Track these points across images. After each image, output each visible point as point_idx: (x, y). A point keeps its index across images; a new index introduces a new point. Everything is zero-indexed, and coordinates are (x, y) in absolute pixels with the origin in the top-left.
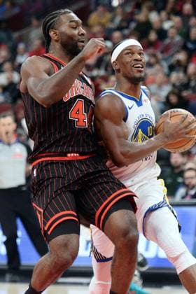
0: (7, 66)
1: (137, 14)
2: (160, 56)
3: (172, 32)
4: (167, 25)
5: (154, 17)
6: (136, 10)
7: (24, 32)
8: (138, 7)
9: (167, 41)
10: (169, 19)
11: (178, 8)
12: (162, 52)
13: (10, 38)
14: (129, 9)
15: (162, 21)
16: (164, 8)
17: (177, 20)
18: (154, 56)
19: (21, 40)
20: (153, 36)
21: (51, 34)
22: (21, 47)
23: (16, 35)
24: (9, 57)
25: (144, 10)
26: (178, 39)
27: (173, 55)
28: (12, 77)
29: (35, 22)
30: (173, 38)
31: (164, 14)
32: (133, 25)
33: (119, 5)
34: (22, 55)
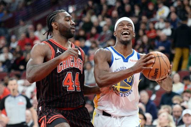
0: (5, 49)
1: (84, 17)
2: (98, 42)
3: (105, 28)
4: (102, 24)
5: (94, 19)
6: (83, 15)
7: (15, 28)
8: (85, 12)
9: (103, 34)
10: (103, 20)
11: (109, 13)
12: (99, 40)
13: (6, 33)
14: (79, 14)
15: (99, 22)
16: (100, 13)
17: (108, 20)
18: (94, 42)
19: (13, 33)
20: (94, 31)
21: (53, 25)
22: (13, 38)
23: (10, 31)
24: (6, 44)
25: (88, 15)
26: (109, 32)
27: (106, 42)
28: (8, 56)
29: (22, 23)
30: (106, 31)
31: (100, 17)
32: (81, 24)
33: (73, 12)
34: (14, 42)
